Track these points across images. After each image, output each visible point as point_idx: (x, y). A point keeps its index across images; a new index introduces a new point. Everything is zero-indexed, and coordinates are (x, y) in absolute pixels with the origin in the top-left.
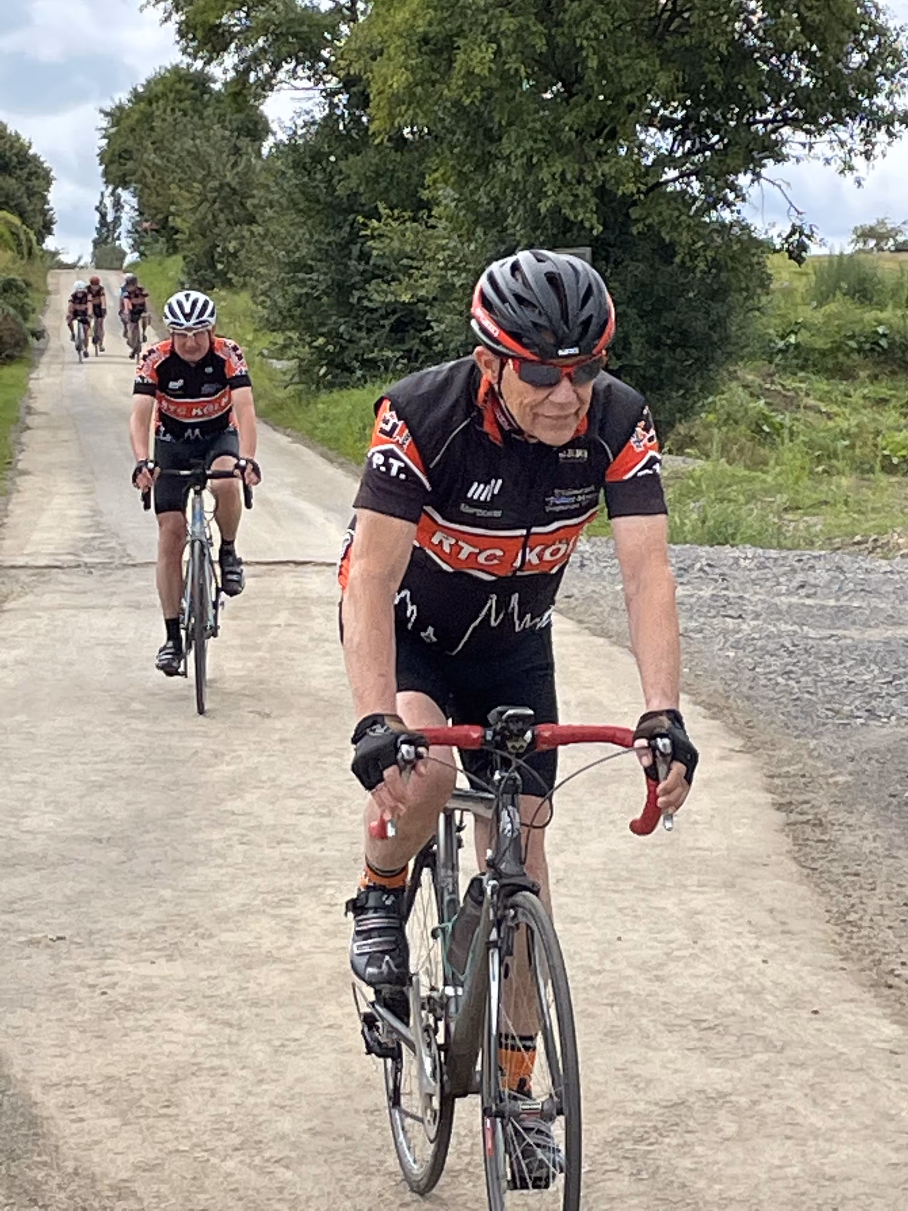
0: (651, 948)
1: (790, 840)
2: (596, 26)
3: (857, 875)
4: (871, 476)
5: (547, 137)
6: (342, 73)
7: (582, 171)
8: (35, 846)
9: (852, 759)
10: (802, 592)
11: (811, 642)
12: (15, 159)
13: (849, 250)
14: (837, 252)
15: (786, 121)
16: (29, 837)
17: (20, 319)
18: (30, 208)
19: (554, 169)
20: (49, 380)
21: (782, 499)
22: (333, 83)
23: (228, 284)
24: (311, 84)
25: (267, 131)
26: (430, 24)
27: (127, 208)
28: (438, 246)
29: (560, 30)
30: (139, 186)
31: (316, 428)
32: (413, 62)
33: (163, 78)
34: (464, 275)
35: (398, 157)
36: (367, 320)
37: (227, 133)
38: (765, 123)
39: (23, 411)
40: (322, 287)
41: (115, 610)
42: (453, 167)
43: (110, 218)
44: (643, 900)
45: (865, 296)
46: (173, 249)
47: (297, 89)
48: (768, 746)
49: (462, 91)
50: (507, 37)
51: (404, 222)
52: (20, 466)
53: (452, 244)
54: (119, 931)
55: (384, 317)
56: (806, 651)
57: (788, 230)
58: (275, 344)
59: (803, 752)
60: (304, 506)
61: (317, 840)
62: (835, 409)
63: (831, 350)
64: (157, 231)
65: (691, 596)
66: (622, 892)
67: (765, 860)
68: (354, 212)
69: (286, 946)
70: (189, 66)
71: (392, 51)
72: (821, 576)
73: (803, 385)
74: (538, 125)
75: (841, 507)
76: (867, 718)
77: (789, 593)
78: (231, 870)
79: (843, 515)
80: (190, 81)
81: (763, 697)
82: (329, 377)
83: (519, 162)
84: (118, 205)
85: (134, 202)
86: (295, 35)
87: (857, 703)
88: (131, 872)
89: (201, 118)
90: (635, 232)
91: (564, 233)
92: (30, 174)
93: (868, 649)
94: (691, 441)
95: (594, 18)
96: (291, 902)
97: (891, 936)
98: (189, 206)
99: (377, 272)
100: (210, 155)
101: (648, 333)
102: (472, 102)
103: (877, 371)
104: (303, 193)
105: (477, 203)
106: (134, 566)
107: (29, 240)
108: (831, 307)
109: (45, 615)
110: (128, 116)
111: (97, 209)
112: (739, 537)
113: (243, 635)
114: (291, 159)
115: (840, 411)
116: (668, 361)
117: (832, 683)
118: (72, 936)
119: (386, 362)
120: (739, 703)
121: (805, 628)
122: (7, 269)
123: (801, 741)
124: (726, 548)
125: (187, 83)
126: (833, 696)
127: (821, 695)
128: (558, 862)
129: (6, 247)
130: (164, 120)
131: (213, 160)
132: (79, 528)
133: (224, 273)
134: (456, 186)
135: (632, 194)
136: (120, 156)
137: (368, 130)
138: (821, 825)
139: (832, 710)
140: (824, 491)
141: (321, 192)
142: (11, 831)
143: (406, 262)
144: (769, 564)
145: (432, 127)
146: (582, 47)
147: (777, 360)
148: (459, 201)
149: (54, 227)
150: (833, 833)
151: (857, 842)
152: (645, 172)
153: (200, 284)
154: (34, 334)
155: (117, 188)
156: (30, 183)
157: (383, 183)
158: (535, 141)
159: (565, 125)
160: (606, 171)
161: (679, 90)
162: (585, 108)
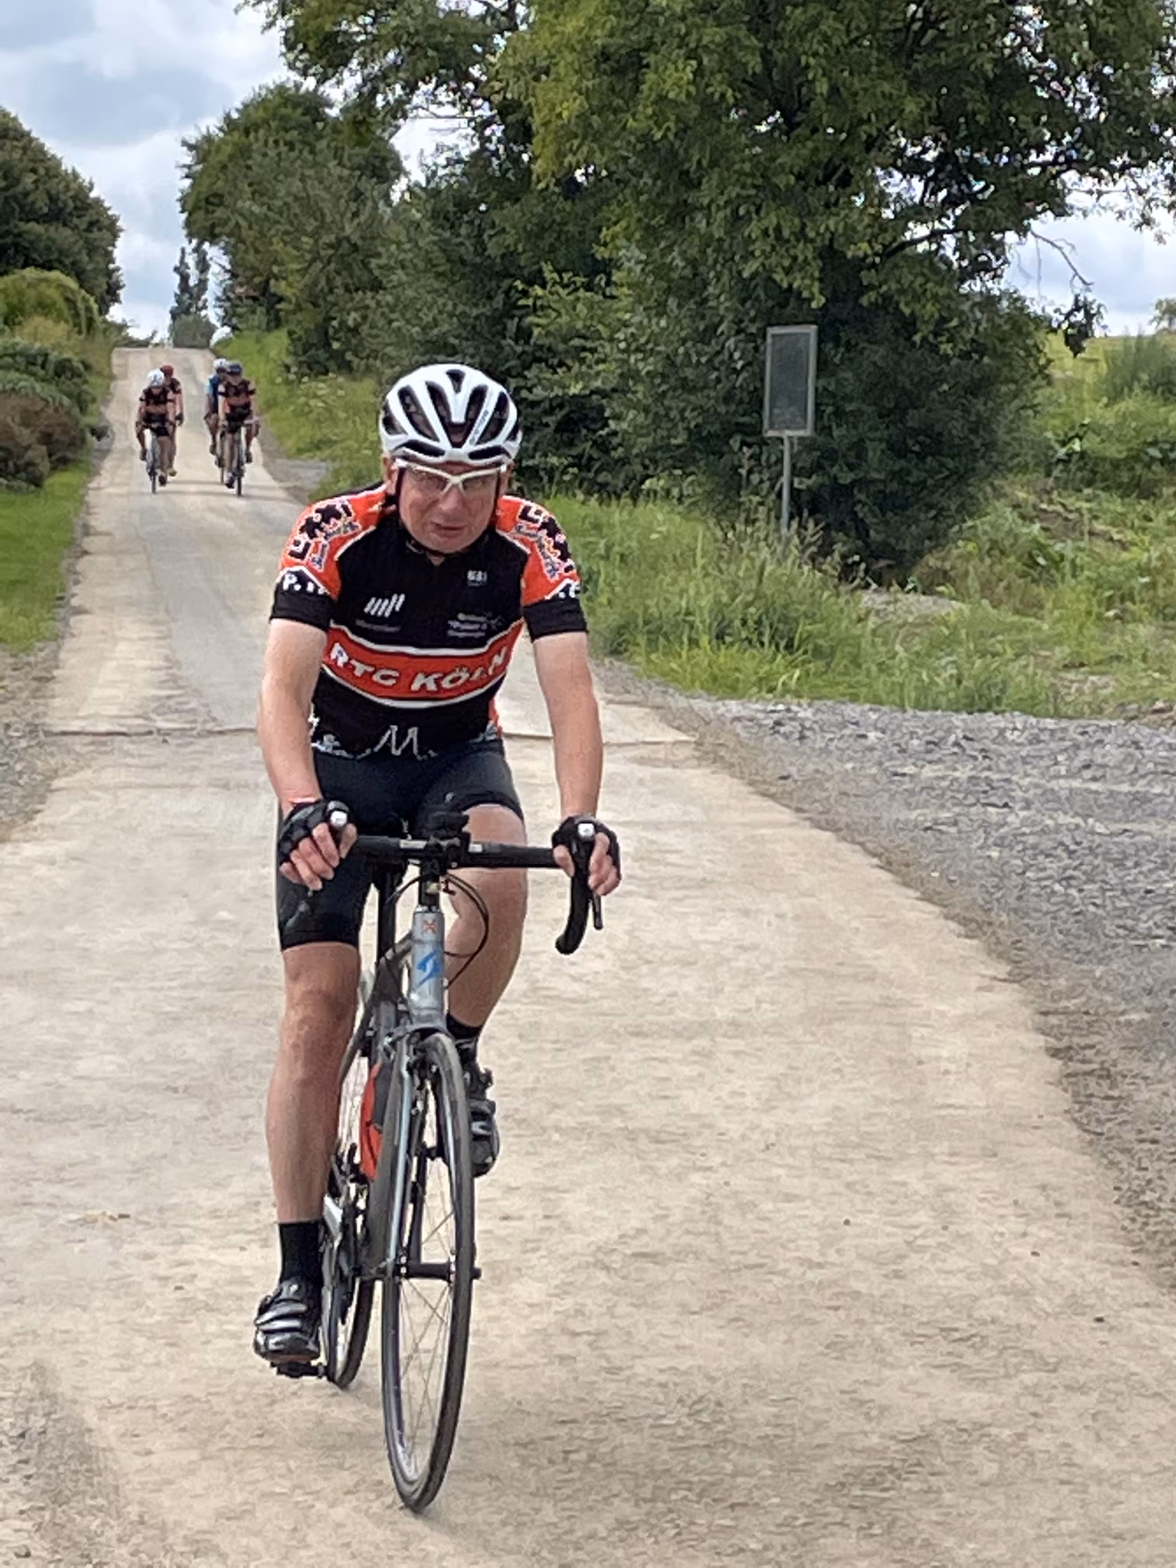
0: (888, 1235)
1: (1068, 1096)
2: (826, 39)
3: (1154, 1141)
5: (759, 181)
6: (497, 98)
7: (804, 226)
8: (91, 1096)
9: (1149, 992)
10: (1088, 774)
11: (1097, 839)
12: (71, 204)
13: (1150, 330)
14: (1133, 333)
15: (1070, 164)
16: (84, 1083)
17: (76, 411)
18: (90, 267)
19: (765, 223)
20: (111, 490)
21: (1061, 653)
22: (485, 112)
23: (346, 367)
24: (455, 111)
25: (399, 170)
26: (611, 35)
27: (214, 268)
28: (618, 321)
29: (779, 44)
30: (233, 241)
32: (590, 84)
33: (264, 100)
34: (651, 360)
35: (568, 206)
37: (346, 172)
38: (1044, 166)
39: (79, 530)
41: (196, 791)
42: (639, 220)
43: (192, 282)
44: (879, 1173)
45: (1170, 391)
46: (276, 322)
47: (437, 117)
48: (1042, 973)
49: (651, 122)
50: (711, 52)
51: (576, 290)
52: (74, 602)
53: (636, 319)
54: (200, 1207)
55: (547, 413)
56: (1091, 850)
57: (1068, 306)
59: (1087, 982)
62: (1130, 535)
63: (1127, 460)
64: (255, 299)
65: (943, 778)
66: (851, 1162)
67: (1036, 1122)
68: (510, 276)
70: (298, 85)
71: (562, 69)
72: (1111, 754)
73: (1089, 505)
74: (747, 167)
75: (1137, 663)
76: (1169, 938)
77: (1070, 775)
79: (1140, 674)
80: (299, 104)
81: (1036, 910)
83: (721, 214)
84: (203, 265)
85: (225, 261)
86: (436, 48)
87: (1157, 918)
88: (216, 1130)
89: (312, 152)
90: (866, 304)
91: (781, 309)
92: (92, 224)
93: (1172, 849)
94: (945, 577)
95: (823, 28)
98: (295, 266)
99: (539, 354)
100: (323, 200)
101: (891, 435)
102: (665, 136)
104: (444, 252)
105: (670, 268)
106: (221, 733)
107: (88, 309)
108: (1127, 405)
109: (106, 796)
110: (218, 149)
111: (176, 269)
112: (1005, 701)
114: (429, 206)
115: (1137, 539)
116: (915, 472)
117: (1124, 892)
118: (140, 1213)
119: (551, 471)
120: (1004, 918)
121: (1091, 821)
122: (57, 346)
123: (1084, 967)
124: (989, 716)
125: (294, 108)
126: (1125, 909)
127: (1109, 907)
128: (767, 1122)
129: (59, 318)
130: (265, 155)
131: (327, 207)
132: (151, 684)
133: (341, 353)
134: (643, 244)
135: (866, 256)
136: (207, 201)
137: (529, 171)
138: (1109, 1076)
139: (1124, 927)
140: (1116, 643)
141: (468, 251)
142: (59, 1076)
143: (577, 342)
144: (1045, 737)
145: (613, 168)
146: (808, 66)
147: (1056, 472)
148: (646, 263)
149: (122, 293)
150: (1124, 1088)
151: (1156, 1100)
152: (885, 227)
153: (310, 368)
154: (94, 432)
155: (202, 242)
156: (91, 236)
157: (549, 239)
158: (744, 186)
159: (783, 166)
160: (832, 226)
161: (932, 121)
162: (810, 143)
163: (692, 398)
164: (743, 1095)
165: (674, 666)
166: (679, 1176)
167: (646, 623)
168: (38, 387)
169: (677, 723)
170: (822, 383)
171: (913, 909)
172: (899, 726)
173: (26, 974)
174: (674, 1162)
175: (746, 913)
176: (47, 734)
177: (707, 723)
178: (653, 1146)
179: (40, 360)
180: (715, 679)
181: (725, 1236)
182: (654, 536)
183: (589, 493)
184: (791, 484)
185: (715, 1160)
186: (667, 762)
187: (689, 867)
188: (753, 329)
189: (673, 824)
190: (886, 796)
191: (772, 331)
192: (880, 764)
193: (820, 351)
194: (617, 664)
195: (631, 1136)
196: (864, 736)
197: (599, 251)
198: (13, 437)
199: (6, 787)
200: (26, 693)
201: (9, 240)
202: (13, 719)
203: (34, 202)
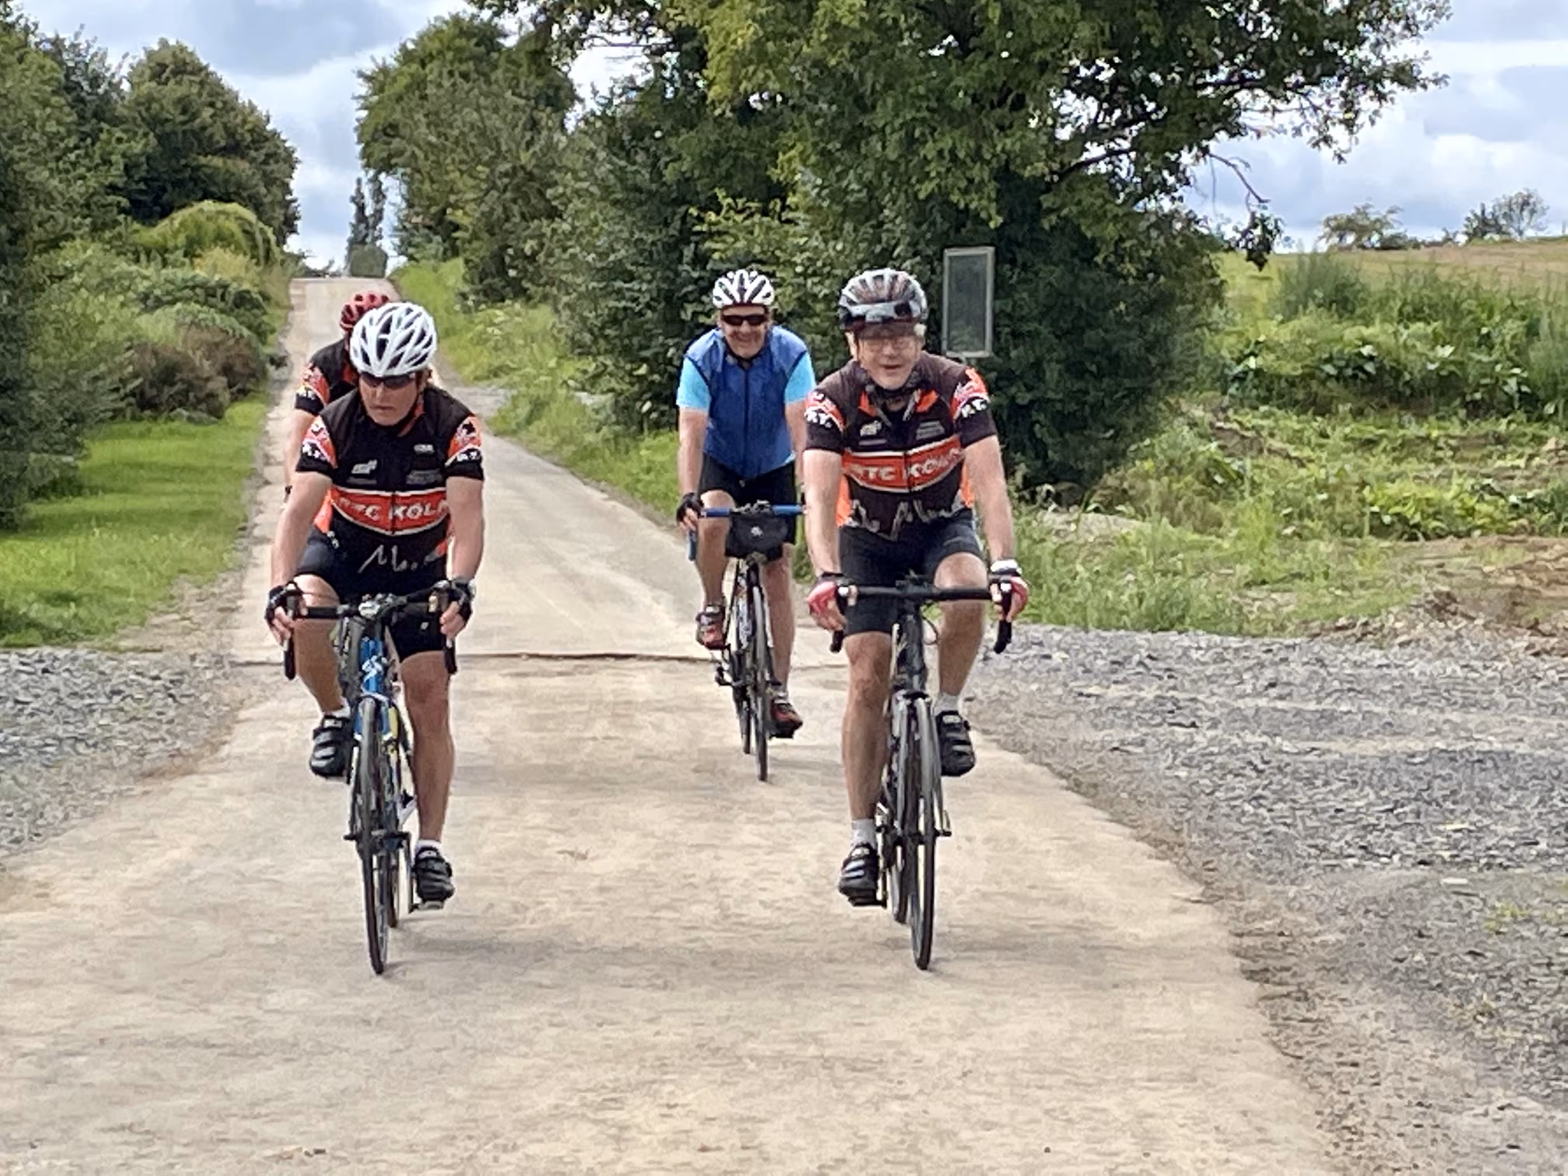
0: (1091, 1162)
1: (1266, 1020)
3: (1355, 1065)
4: (1357, 540)
5: (934, 104)
6: (672, 26)
7: (979, 148)
8: (284, 1029)
9: (1344, 912)
10: (1273, 692)
11: (1287, 759)
12: (248, 137)
13: (1323, 247)
14: (1308, 250)
15: (1244, 84)
16: (277, 1017)
17: (255, 342)
18: (267, 200)
19: (940, 145)
21: (1244, 570)
22: (660, 38)
23: (520, 293)
25: (573, 98)
28: (796, 245)
30: (408, 170)
31: (639, 481)
32: (763, 11)
33: (439, 31)
34: (827, 283)
35: (744, 132)
37: (522, 102)
38: (1217, 85)
39: (260, 461)
40: (644, 299)
42: (815, 145)
43: (369, 211)
44: (1079, 1099)
45: (1345, 308)
46: (452, 250)
47: (613, 45)
48: (1234, 894)
49: (825, 49)
51: (751, 215)
52: (257, 532)
53: (812, 244)
54: (394, 1142)
56: (1280, 769)
57: (1245, 223)
58: (585, 372)
59: (1280, 903)
60: (624, 581)
61: (651, 1021)
62: (1307, 452)
63: (1303, 377)
64: (431, 227)
65: (1129, 698)
66: (1050, 1088)
67: (1235, 1046)
68: (686, 202)
69: (613, 1162)
70: (474, 17)
72: (1298, 671)
73: (1264, 423)
74: (922, 90)
75: (1320, 581)
76: (1362, 858)
77: (1257, 694)
78: (540, 1061)
79: (1322, 591)
80: (474, 35)
81: (1226, 831)
82: (654, 415)
83: (896, 136)
84: (379, 194)
85: (402, 191)
87: (1348, 838)
88: (409, 1063)
89: (488, 82)
90: (1047, 226)
91: (958, 231)
92: (268, 156)
93: (1361, 768)
94: (1123, 496)
96: (617, 1103)
97: (1403, 1148)
98: (470, 195)
100: (499, 130)
101: (1068, 356)
102: (839, 63)
103: (1362, 403)
104: (620, 180)
105: (846, 191)
107: (267, 241)
108: (1304, 322)
109: (292, 727)
110: (395, 79)
111: (353, 200)
112: (1188, 620)
114: (604, 135)
115: (1313, 456)
116: (1093, 393)
117: (1315, 811)
118: (334, 1149)
120: (1195, 838)
121: (1278, 740)
122: (236, 278)
123: (1279, 887)
124: (1173, 636)
125: (469, 38)
126: (1316, 828)
127: (1300, 827)
128: (963, 1048)
129: (238, 249)
130: (440, 86)
131: (503, 136)
133: (517, 280)
134: (821, 169)
135: (1043, 175)
136: (384, 131)
137: (704, 97)
138: (1307, 999)
139: (1315, 846)
140: (1296, 561)
141: (643, 178)
142: (252, 1011)
144: (1229, 656)
145: (788, 94)
147: (1232, 390)
148: (822, 187)
149: (298, 223)
150: (1322, 1010)
151: (1355, 1022)
152: (1061, 148)
153: (486, 294)
154: (273, 361)
155: (379, 172)
156: (269, 168)
157: (725, 165)
158: (918, 110)
159: (958, 89)
160: (1008, 147)
161: (1105, 45)
162: (984, 67)
164: (937, 1021)
166: (876, 1103)
168: (218, 318)
170: (1000, 303)
171: (1103, 829)
172: (1083, 647)
173: (216, 908)
174: (871, 1089)
176: (234, 664)
178: (851, 1075)
179: (219, 292)
181: (925, 1165)
185: (911, 1088)
188: (929, 252)
190: (1072, 717)
191: (949, 253)
192: (1065, 685)
193: (997, 272)
195: (827, 1063)
196: (1048, 657)
197: (775, 174)
198: (193, 370)
199: (193, 719)
200: (211, 624)
201: (187, 173)
202: (199, 650)
203: (211, 136)
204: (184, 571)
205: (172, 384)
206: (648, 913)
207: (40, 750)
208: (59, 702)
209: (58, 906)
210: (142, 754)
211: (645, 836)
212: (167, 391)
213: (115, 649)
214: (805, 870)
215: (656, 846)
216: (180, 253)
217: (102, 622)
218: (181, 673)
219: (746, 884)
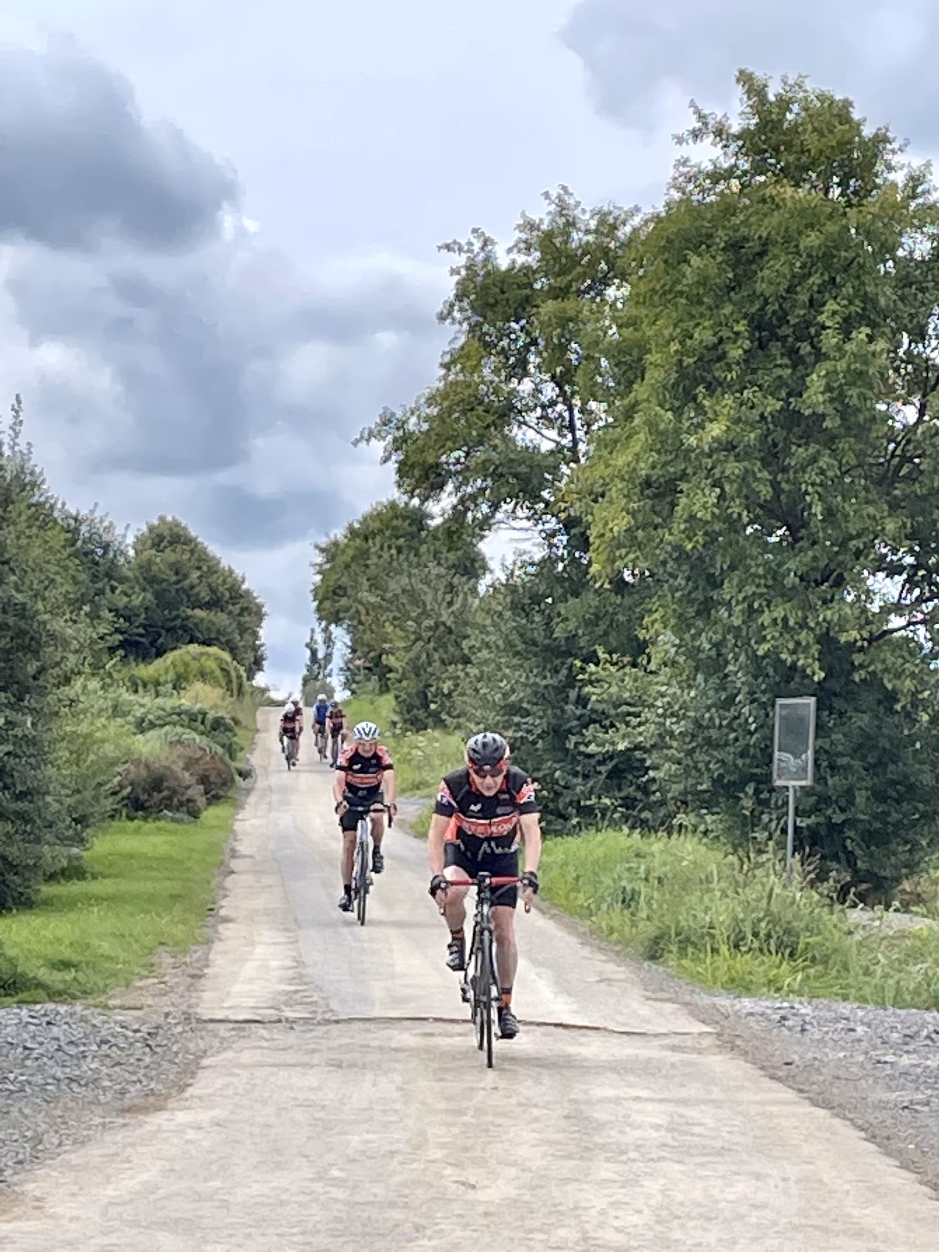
2: (822, 472)
5: (770, 582)
6: (563, 516)
7: (806, 617)
12: (227, 594)
17: (227, 758)
18: (241, 644)
19: (775, 614)
20: (254, 821)
22: (552, 524)
23: (440, 724)
24: (530, 524)
25: (485, 568)
26: (653, 467)
27: (339, 645)
28: (658, 692)
29: (786, 476)
30: (353, 623)
32: (636, 506)
33: (380, 514)
34: (683, 723)
35: (619, 600)
36: (584, 767)
37: (443, 571)
39: (227, 854)
40: (537, 731)
41: (315, 1069)
42: (674, 611)
43: (320, 655)
46: (384, 689)
47: (514, 529)
49: (683, 536)
50: (731, 482)
51: (623, 667)
52: (222, 912)
53: (671, 691)
55: (600, 763)
64: (369, 669)
65: (918, 1066)
68: (571, 655)
70: (406, 504)
71: (614, 494)
74: (761, 571)
80: (407, 517)
83: (740, 607)
84: (329, 641)
85: (347, 640)
86: (516, 476)
89: (416, 555)
90: (857, 680)
91: (788, 682)
92: (243, 610)
94: (919, 899)
95: (821, 463)
98: (402, 644)
99: (594, 716)
100: (426, 593)
101: (874, 785)
102: (694, 547)
104: (521, 635)
105: (699, 650)
106: (337, 1022)
107: (239, 677)
109: (245, 1074)
110: (343, 552)
111: (307, 645)
113: (448, 1099)
114: (509, 599)
116: (894, 815)
119: (604, 811)
122: (215, 707)
125: (404, 521)
129: (216, 683)
130: (380, 557)
131: (428, 599)
132: (281, 981)
133: (437, 713)
134: (678, 631)
135: (856, 641)
136: (334, 592)
137: (588, 573)
141: (539, 636)
143: (625, 708)
145: (655, 571)
146: (807, 493)
148: (679, 646)
149: (264, 663)
152: (871, 618)
153: (412, 724)
154: (240, 774)
155: (329, 624)
156: (242, 619)
157: (603, 626)
158: (758, 586)
159: (789, 570)
160: (829, 617)
161: (907, 538)
162: (810, 553)
163: (715, 753)
165: (699, 969)
167: (677, 934)
168: (198, 738)
169: (702, 1017)
170: (820, 742)
171: (893, 1175)
172: (882, 1022)
173: (176, 1221)
175: (758, 1177)
176: (199, 1021)
177: (727, 1017)
179: (200, 718)
180: (733, 980)
182: (685, 863)
183: (633, 828)
184: (795, 822)
186: (694, 1050)
187: (712, 1138)
188: (764, 699)
189: (699, 1102)
190: (871, 1081)
191: (780, 701)
192: (866, 1053)
193: (818, 717)
194: (654, 967)
196: (853, 1030)
197: (642, 634)
198: (177, 779)
199: (165, 1065)
200: (182, 988)
201: (178, 622)
202: (172, 1009)
203: (198, 594)
204: (162, 944)
205: (160, 791)
206: (522, 1235)
207: (43, 1088)
208: (59, 1049)
209: (51, 1217)
210: (123, 1092)
211: (523, 1170)
212: (157, 797)
213: (106, 1007)
214: (652, 1202)
215: (532, 1179)
216: (170, 686)
217: (95, 983)
218: (157, 1028)
219: (603, 1212)
